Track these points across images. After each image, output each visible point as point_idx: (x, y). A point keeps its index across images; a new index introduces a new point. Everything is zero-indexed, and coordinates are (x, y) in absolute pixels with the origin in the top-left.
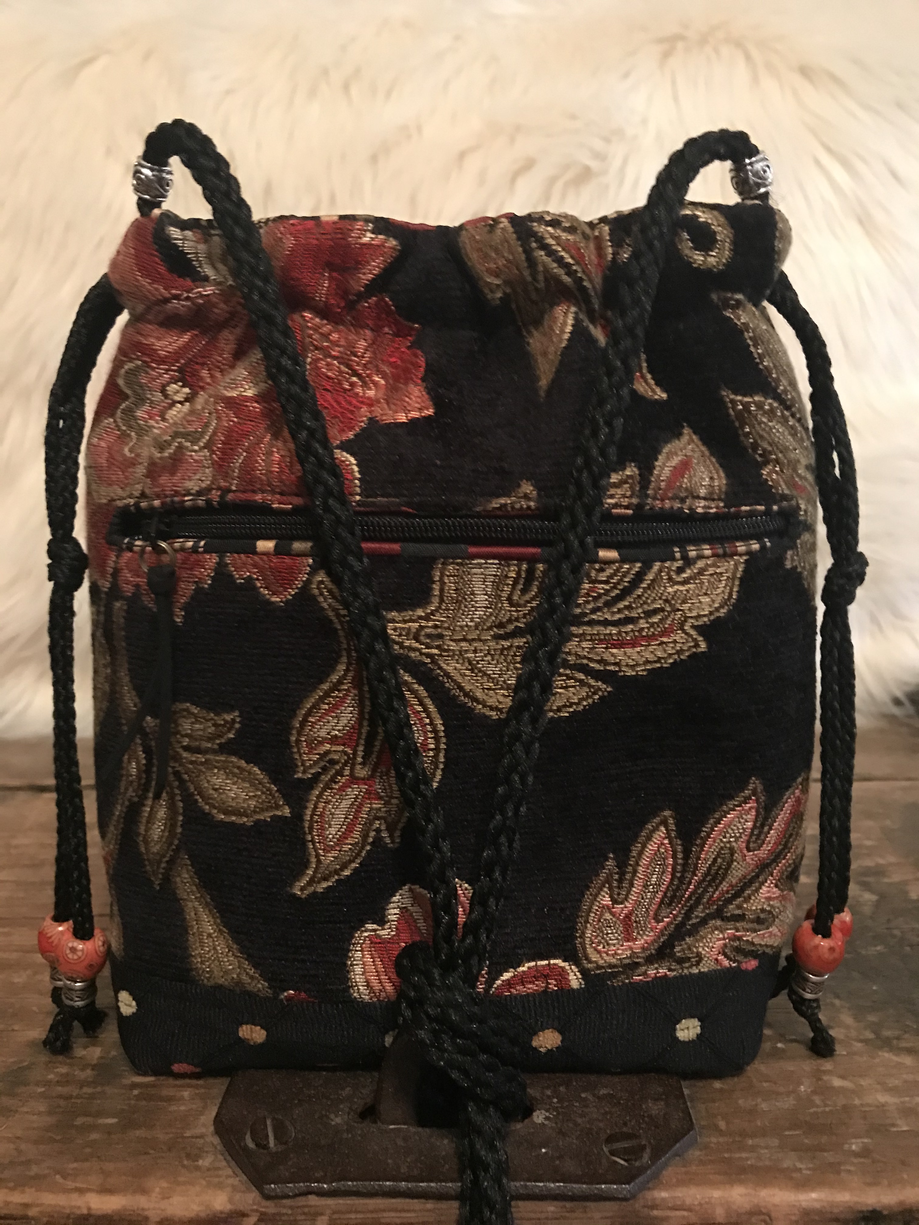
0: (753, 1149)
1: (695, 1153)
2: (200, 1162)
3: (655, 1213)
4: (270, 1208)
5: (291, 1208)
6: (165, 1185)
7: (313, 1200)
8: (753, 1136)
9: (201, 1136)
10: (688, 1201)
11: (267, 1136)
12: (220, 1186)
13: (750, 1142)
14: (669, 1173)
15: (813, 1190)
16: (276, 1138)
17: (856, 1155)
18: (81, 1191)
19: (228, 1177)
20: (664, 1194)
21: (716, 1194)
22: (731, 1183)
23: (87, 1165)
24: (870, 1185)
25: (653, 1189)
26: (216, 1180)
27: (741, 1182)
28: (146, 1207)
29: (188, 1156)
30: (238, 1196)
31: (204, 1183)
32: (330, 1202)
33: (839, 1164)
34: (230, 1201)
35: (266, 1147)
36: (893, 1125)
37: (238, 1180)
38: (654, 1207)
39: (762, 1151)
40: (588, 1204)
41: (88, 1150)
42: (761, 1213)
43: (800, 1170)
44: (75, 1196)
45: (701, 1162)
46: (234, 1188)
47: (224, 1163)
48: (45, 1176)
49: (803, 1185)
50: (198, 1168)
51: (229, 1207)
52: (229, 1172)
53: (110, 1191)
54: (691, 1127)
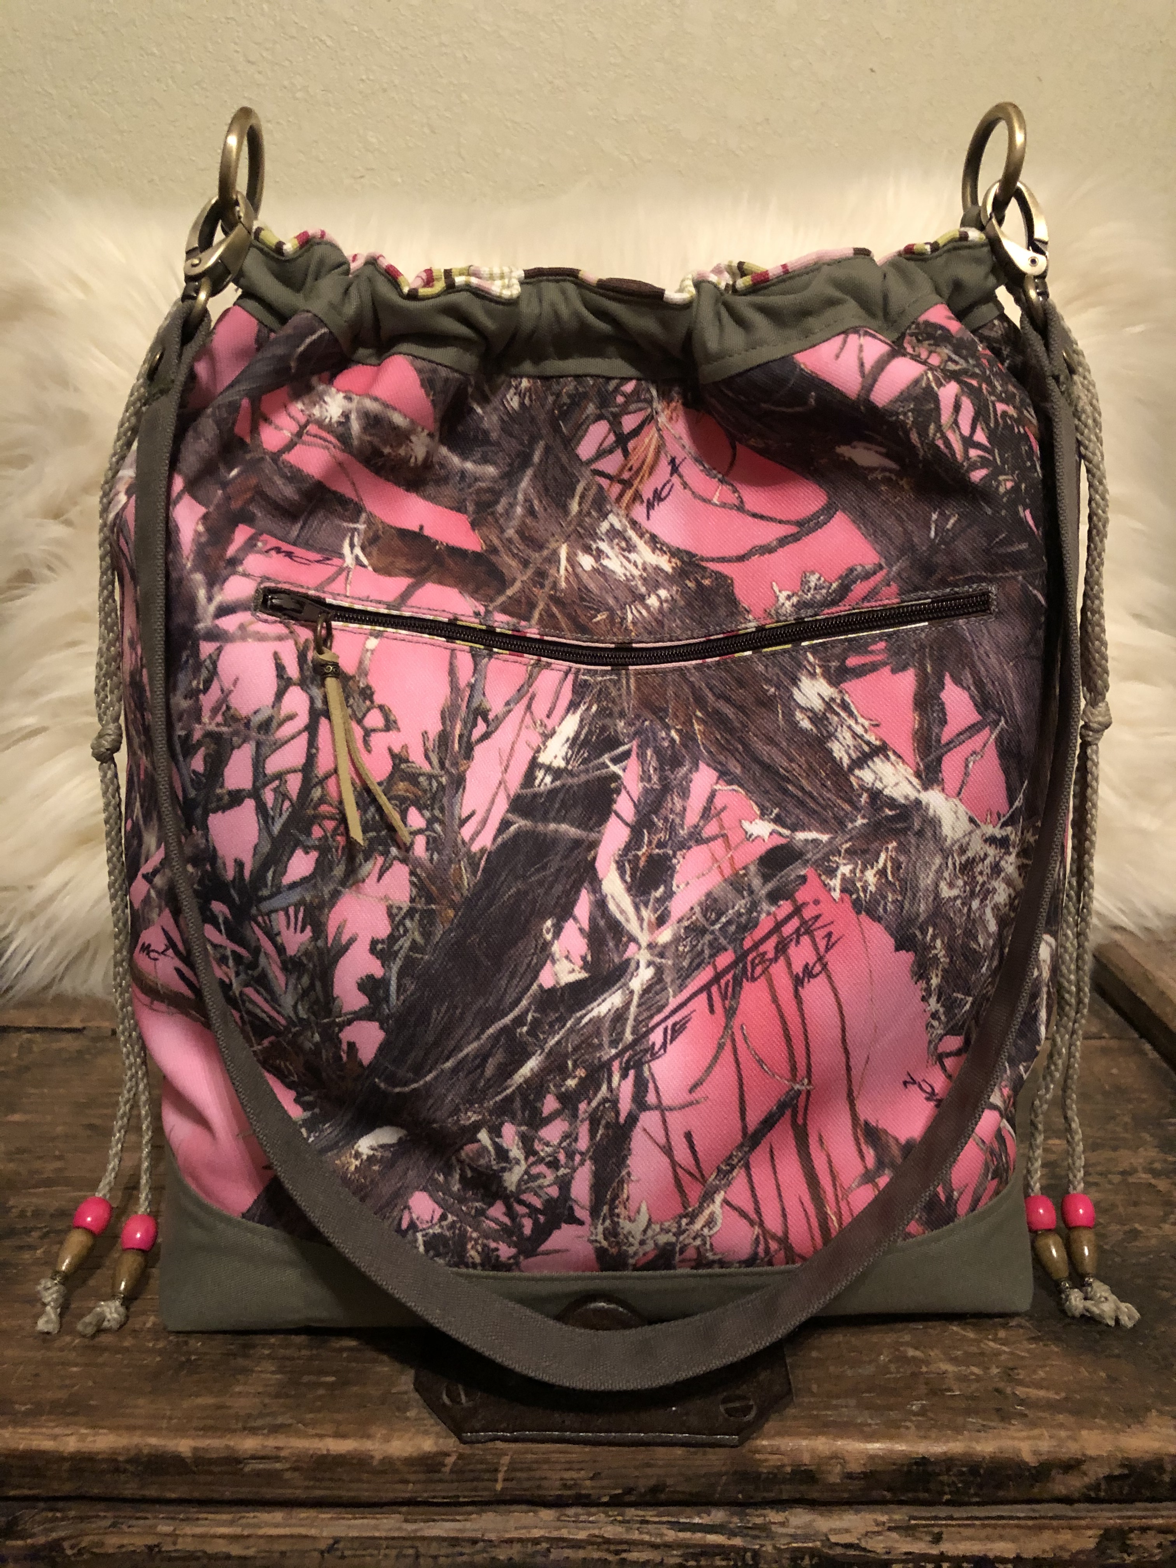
0: (836, 1407)
1: (791, 1411)
2: (408, 1414)
3: (757, 1456)
4: (466, 1449)
5: (483, 1450)
6: (384, 1432)
7: (499, 1444)
8: (838, 1397)
9: (406, 1393)
10: (783, 1448)
11: (459, 1395)
12: (426, 1433)
13: (834, 1402)
14: (769, 1426)
15: (877, 1442)
16: (466, 1396)
17: (916, 1414)
18: (321, 1436)
19: (432, 1425)
20: (765, 1443)
21: (804, 1443)
22: (817, 1433)
23: (320, 1416)
24: (921, 1437)
25: (757, 1438)
26: (422, 1428)
27: (823, 1434)
28: (371, 1448)
29: (398, 1409)
30: (441, 1441)
31: (413, 1430)
32: (513, 1446)
33: (901, 1421)
34: (436, 1444)
35: (460, 1403)
36: (949, 1390)
37: (440, 1428)
38: (759, 1452)
39: (844, 1409)
40: (708, 1449)
41: (319, 1403)
42: (837, 1457)
43: (870, 1425)
44: (317, 1440)
45: (795, 1418)
46: (438, 1435)
47: (426, 1415)
48: (290, 1425)
49: (871, 1437)
50: (407, 1419)
51: (434, 1449)
52: (432, 1422)
53: (344, 1436)
54: (789, 1392)
